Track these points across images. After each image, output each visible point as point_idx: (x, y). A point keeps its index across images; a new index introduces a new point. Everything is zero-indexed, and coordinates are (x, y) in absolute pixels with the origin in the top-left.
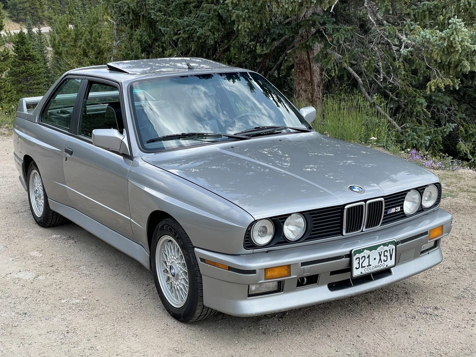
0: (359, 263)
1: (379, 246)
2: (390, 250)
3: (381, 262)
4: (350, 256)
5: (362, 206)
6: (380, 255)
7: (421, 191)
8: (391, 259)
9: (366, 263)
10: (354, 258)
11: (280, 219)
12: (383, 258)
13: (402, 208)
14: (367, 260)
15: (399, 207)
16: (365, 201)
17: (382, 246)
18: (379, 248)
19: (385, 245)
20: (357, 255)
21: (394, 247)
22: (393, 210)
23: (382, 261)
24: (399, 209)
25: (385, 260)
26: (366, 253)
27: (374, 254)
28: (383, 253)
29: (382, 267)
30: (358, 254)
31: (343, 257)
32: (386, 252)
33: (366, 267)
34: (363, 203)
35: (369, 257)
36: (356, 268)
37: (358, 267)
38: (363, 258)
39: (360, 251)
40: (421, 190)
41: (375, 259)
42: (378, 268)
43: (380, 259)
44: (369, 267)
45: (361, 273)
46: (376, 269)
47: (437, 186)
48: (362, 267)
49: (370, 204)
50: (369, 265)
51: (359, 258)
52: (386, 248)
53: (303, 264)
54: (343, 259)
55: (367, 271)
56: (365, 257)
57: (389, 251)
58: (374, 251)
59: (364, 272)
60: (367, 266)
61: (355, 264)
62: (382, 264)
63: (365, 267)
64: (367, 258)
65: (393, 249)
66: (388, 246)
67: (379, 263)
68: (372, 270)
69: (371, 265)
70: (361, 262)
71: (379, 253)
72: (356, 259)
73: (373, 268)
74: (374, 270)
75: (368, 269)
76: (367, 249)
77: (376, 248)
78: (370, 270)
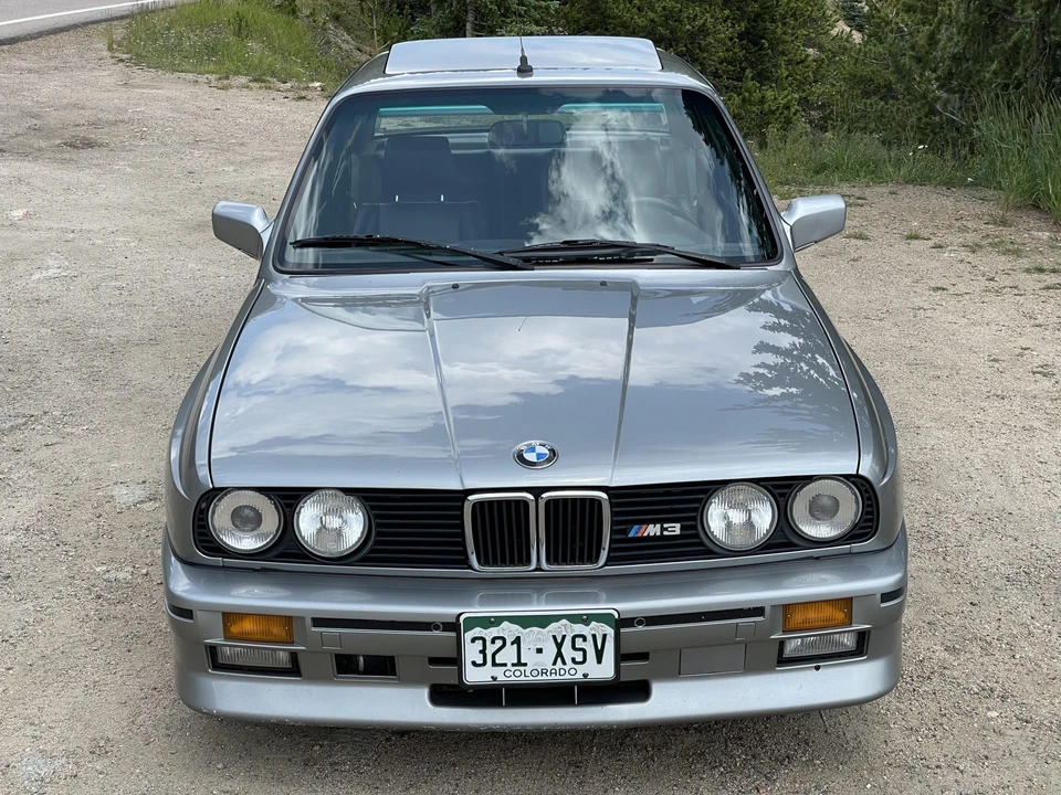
0: (483, 652)
1: (557, 618)
2: (594, 636)
3: (564, 663)
4: (453, 627)
5: (525, 503)
6: (559, 646)
7: (782, 491)
8: (599, 661)
9: (507, 657)
10: (468, 636)
12: (567, 650)
13: (696, 527)
14: (511, 649)
15: (678, 526)
16: (537, 491)
17: (565, 621)
18: (553, 626)
19: (574, 619)
20: (477, 632)
21: (610, 632)
22: (653, 530)
23: (568, 661)
24: (676, 528)
25: (580, 659)
26: (509, 630)
27: (531, 636)
28: (568, 639)
29: (567, 676)
30: (478, 629)
31: (437, 627)
32: (579, 640)
33: (510, 667)
34: (527, 496)
35: (517, 641)
36: (474, 663)
37: (479, 662)
38: (499, 643)
39: (488, 622)
41: (540, 651)
42: (554, 677)
43: (559, 654)
44: (522, 668)
45: (494, 679)
46: (544, 677)
48: (494, 664)
50: (519, 663)
51: (483, 639)
52: (579, 628)
53: (319, 622)
54: (437, 632)
55: (513, 678)
56: (503, 638)
57: (590, 638)
58: (535, 629)
59: (501, 678)
60: (513, 665)
61: (471, 652)
62: (565, 668)
63: (505, 665)
64: (512, 643)
65: (605, 636)
66: (588, 625)
67: (554, 663)
68: (531, 678)
69: (525, 665)
70: (490, 649)
71: (554, 637)
72: (473, 640)
73: (535, 673)
74: (539, 677)
75: (517, 673)
76: (513, 620)
77: (543, 621)
78: (522, 678)
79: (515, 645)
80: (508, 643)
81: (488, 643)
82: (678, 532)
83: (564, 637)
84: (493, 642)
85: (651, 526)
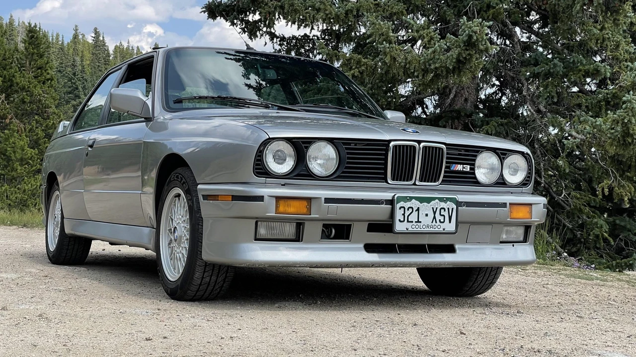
0: (404, 215)
1: (434, 199)
2: (448, 209)
3: (436, 222)
4: (391, 202)
5: (414, 147)
6: (435, 213)
7: (502, 156)
8: (450, 222)
9: (413, 217)
10: (398, 206)
11: (304, 143)
12: (438, 217)
13: (473, 169)
14: (415, 214)
15: (469, 166)
16: (419, 142)
17: (437, 200)
18: (433, 202)
19: (441, 200)
21: (455, 207)
22: (459, 167)
23: (438, 221)
24: (468, 168)
25: (442, 220)
26: (415, 204)
27: (426, 208)
28: (438, 210)
29: (437, 229)
30: (402, 203)
31: (382, 203)
32: (442, 210)
33: (414, 223)
34: (416, 144)
35: (418, 210)
36: (400, 220)
37: (402, 220)
38: (410, 210)
39: (406, 199)
40: (503, 154)
41: (427, 215)
42: (431, 229)
43: (434, 218)
44: (419, 224)
45: (407, 229)
46: (428, 229)
47: (525, 158)
48: (408, 221)
49: (425, 148)
50: (418, 222)
51: (404, 208)
52: (443, 205)
53: (328, 200)
54: (383, 206)
55: (415, 229)
56: (412, 208)
57: (447, 210)
58: (425, 204)
59: (410, 229)
60: (416, 222)
61: (399, 215)
62: (437, 225)
63: (412, 222)
64: (416, 211)
65: (453, 209)
66: (446, 203)
67: (432, 222)
68: (422, 229)
69: (420, 222)
70: (407, 213)
71: (433, 208)
72: (400, 209)
73: (424, 227)
74: (426, 229)
75: (417, 227)
76: (417, 199)
77: (428, 200)
78: (419, 229)
79: (417, 212)
80: (414, 210)
81: (406, 210)
82: (468, 170)
83: (437, 208)
84: (408, 210)
85: (459, 165)
